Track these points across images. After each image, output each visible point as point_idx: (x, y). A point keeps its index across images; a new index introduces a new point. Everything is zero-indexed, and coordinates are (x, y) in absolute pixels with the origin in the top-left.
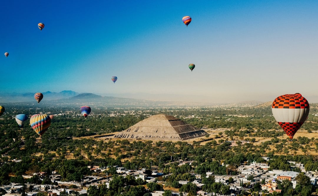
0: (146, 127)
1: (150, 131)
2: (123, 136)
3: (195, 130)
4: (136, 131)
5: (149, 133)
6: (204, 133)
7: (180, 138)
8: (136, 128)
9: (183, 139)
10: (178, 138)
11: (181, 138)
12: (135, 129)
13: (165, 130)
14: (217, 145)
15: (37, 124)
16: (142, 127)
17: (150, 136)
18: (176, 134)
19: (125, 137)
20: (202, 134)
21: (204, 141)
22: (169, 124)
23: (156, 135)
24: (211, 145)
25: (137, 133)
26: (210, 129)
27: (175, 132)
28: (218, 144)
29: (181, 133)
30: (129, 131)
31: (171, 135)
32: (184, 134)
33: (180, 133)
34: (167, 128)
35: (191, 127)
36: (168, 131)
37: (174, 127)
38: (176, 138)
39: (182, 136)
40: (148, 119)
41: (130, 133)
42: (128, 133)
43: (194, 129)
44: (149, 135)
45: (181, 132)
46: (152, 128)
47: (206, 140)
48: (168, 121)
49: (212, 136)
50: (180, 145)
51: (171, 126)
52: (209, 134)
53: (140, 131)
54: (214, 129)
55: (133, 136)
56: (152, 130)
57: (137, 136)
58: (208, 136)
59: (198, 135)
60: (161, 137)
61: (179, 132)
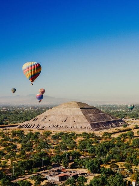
0: (54, 115)
1: (59, 120)
2: (28, 126)
3: (113, 120)
4: (43, 120)
5: (57, 122)
6: (122, 123)
7: (91, 128)
8: (44, 117)
9: (94, 129)
10: (89, 128)
11: (93, 128)
12: (42, 119)
13: (75, 119)
14: (134, 138)
15: (28, 68)
16: (49, 115)
17: (57, 126)
18: (87, 123)
19: (30, 127)
20: (121, 123)
21: (119, 132)
22: (80, 112)
23: (64, 124)
24: (127, 137)
25: (44, 122)
26: (131, 119)
27: (86, 121)
28: (136, 137)
29: (94, 123)
30: (35, 120)
31: (81, 125)
32: (97, 123)
33: (92, 123)
34: (78, 116)
35: (108, 116)
36: (78, 120)
37: (85, 116)
38: (86, 128)
39: (95, 126)
40: (58, 107)
41: (36, 123)
42: (34, 123)
43: (111, 118)
44: (56, 124)
45: (94, 121)
46: (60, 117)
47: (121, 131)
48: (80, 108)
49: (131, 126)
50: (83, 137)
51: (82, 114)
52: (129, 124)
53: (47, 120)
54: (136, 119)
55: (39, 126)
56: (61, 119)
57: (43, 126)
58: (126, 126)
59: (114, 125)
60: (70, 127)
61: (91, 121)
